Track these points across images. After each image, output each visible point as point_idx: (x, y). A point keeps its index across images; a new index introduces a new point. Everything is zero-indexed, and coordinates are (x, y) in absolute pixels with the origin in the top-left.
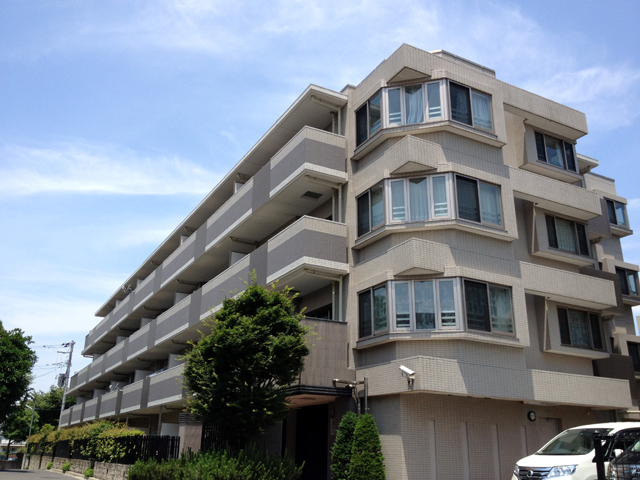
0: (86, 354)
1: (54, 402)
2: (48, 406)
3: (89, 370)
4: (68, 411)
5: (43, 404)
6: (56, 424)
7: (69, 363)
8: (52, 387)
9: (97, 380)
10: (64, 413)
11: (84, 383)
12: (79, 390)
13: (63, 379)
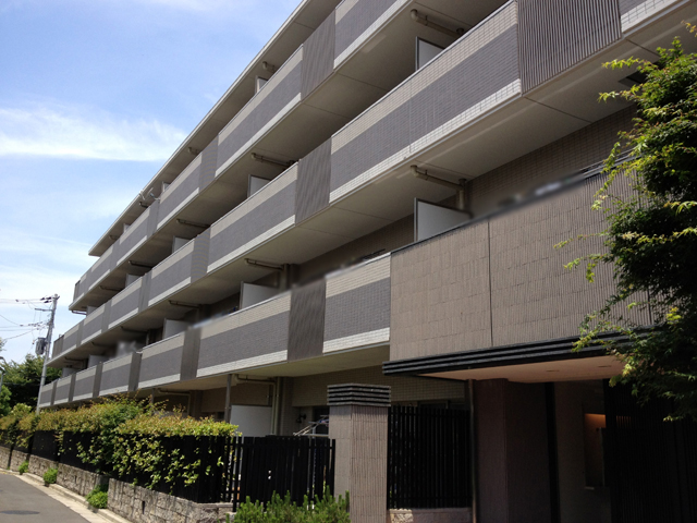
0: (75, 308)
1: (30, 376)
2: (22, 380)
3: (82, 329)
4: (50, 386)
5: (16, 378)
6: (34, 404)
7: (51, 324)
8: (28, 356)
9: (94, 343)
10: (44, 389)
11: (74, 347)
12: (66, 357)
13: (42, 345)
